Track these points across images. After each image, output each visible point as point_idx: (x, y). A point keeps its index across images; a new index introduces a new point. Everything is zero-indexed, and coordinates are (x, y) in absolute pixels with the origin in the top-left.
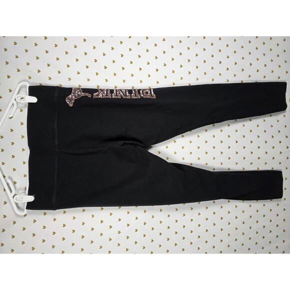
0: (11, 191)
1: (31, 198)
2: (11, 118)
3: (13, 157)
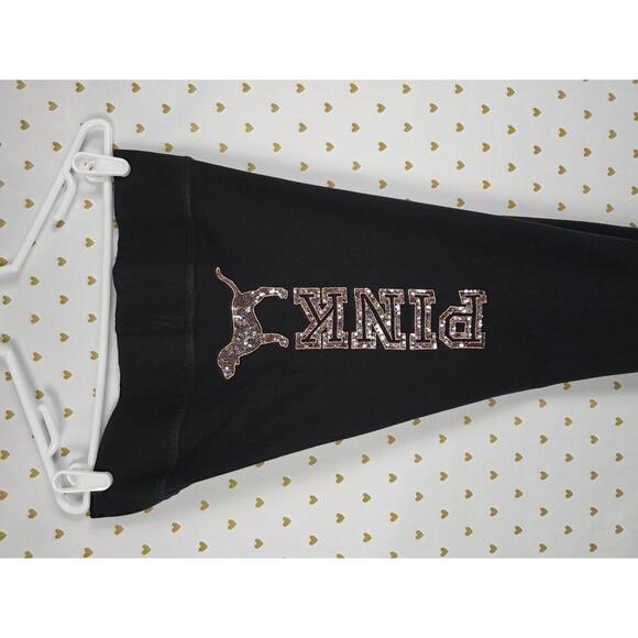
0: (49, 439)
1: (103, 481)
2: (60, 224)
3: (64, 338)
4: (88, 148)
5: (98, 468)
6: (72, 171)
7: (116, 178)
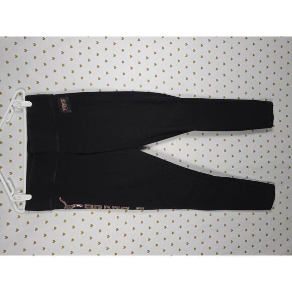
0: (11, 191)
4: (17, 98)
5: (27, 193)
6: (12, 106)
7: (27, 107)
